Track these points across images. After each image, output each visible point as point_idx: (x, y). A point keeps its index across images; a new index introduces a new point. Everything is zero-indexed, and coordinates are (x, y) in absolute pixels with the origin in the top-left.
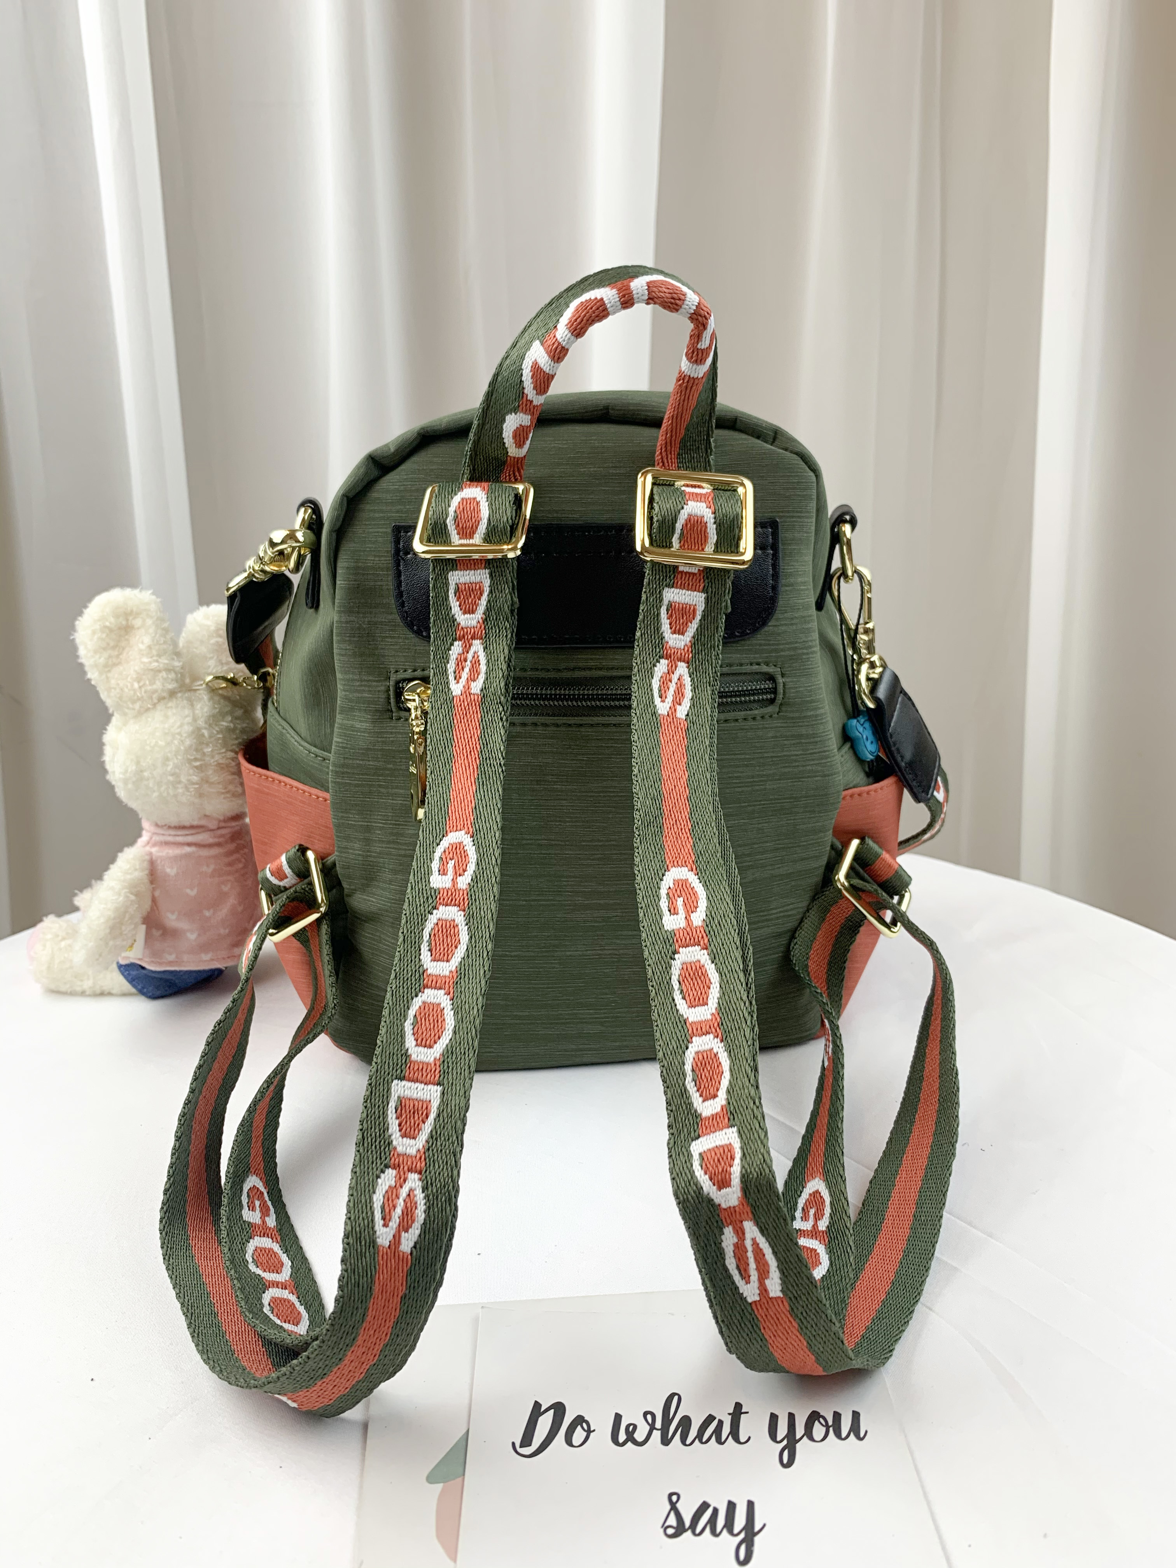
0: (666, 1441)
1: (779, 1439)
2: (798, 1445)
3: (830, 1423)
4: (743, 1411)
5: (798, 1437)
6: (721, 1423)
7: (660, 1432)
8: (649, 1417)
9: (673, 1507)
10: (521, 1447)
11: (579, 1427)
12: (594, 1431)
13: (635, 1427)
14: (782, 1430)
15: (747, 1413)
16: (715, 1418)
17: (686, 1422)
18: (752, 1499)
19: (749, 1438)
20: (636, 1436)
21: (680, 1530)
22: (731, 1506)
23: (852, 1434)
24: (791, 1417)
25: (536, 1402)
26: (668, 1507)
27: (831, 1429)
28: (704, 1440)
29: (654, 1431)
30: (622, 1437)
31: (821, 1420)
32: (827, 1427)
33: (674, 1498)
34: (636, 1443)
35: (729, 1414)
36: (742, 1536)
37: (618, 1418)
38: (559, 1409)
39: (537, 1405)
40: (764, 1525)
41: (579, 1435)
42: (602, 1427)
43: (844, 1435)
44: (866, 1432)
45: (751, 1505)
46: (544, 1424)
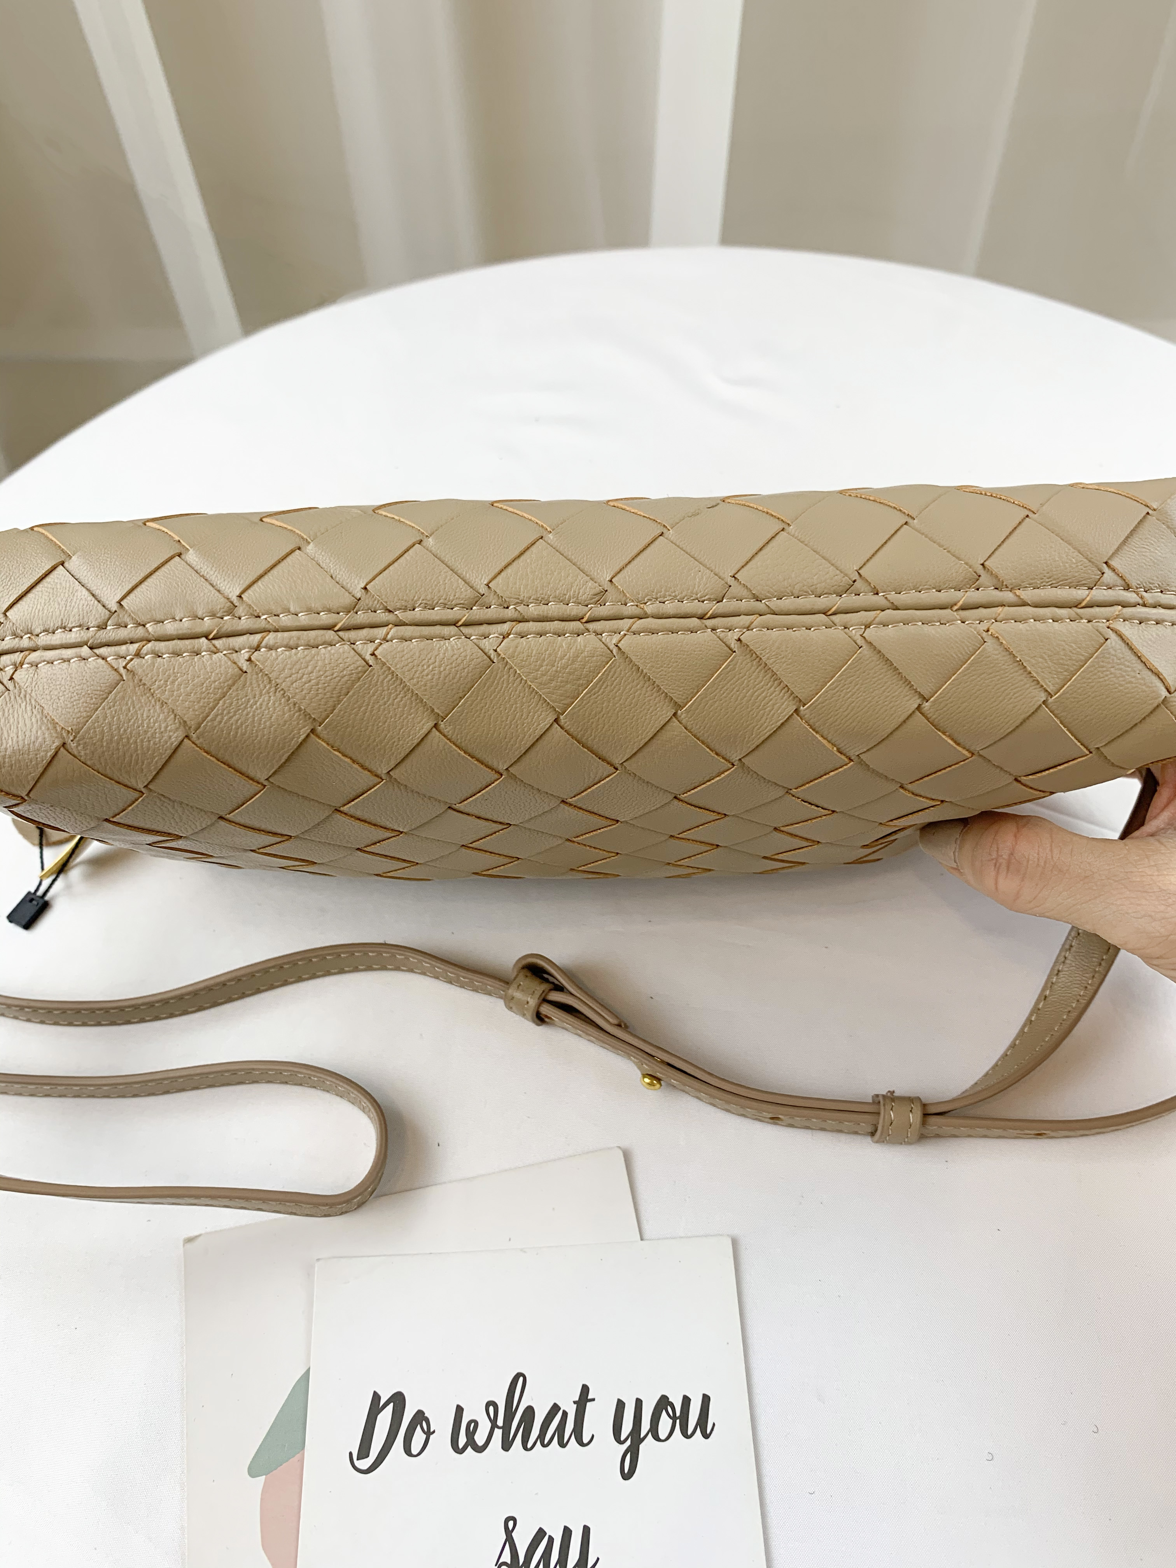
0: (507, 1445)
1: (622, 1438)
2: (642, 1446)
3: (678, 1414)
4: (589, 1397)
5: (642, 1436)
6: (565, 1414)
7: (501, 1430)
8: (491, 1409)
9: (509, 1536)
10: (359, 1458)
11: (419, 1427)
12: (434, 1432)
13: (476, 1424)
14: (627, 1427)
15: (593, 1400)
16: (560, 1409)
17: (529, 1415)
18: (589, 1522)
19: (593, 1436)
20: (476, 1437)
22: (567, 1533)
23: (698, 1429)
24: (639, 1403)
25: (375, 1393)
27: (678, 1421)
28: (546, 1442)
29: (496, 1430)
30: (462, 1440)
31: (670, 1411)
32: (674, 1418)
33: (511, 1524)
34: (476, 1447)
35: (575, 1402)
37: (459, 1410)
38: (398, 1400)
39: (376, 1397)
40: (598, 1559)
41: (419, 1437)
42: (442, 1426)
43: (689, 1432)
44: (714, 1424)
45: (586, 1530)
46: (384, 1419)
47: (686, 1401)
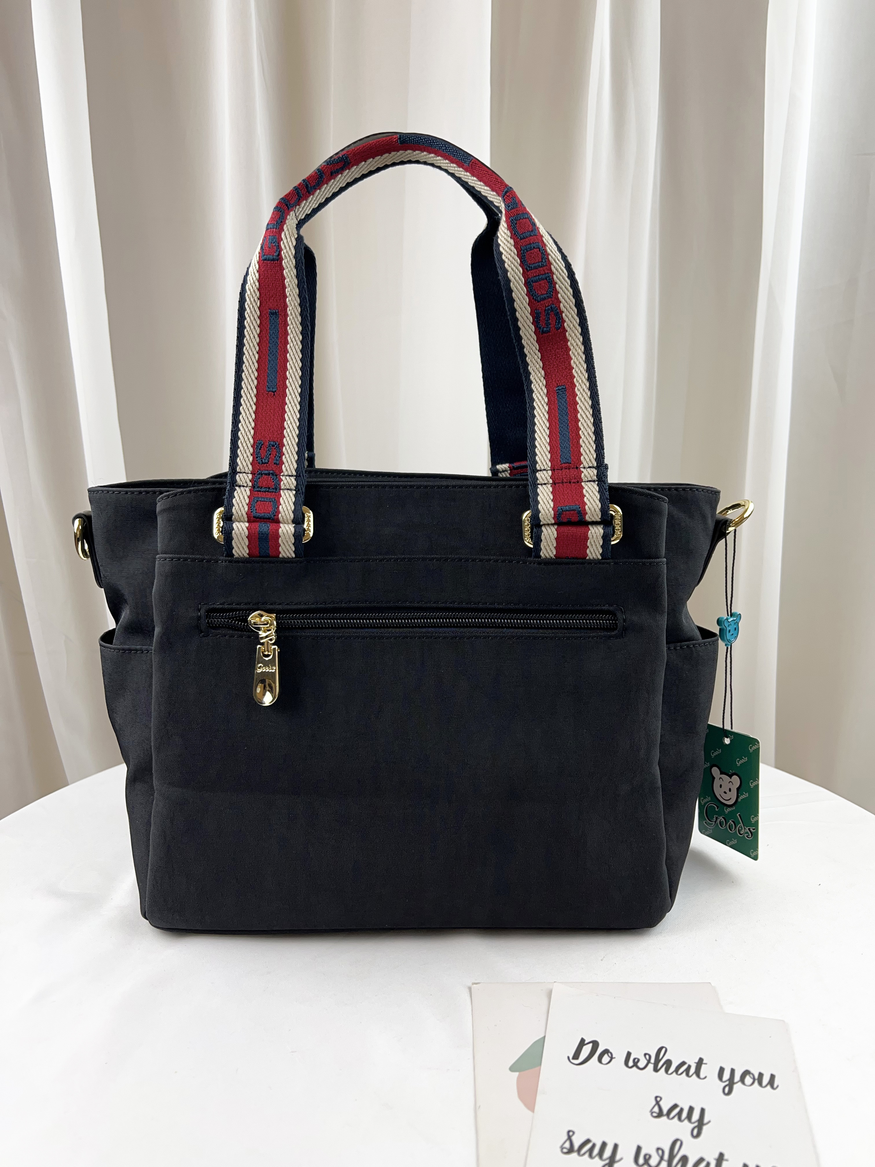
0: (656, 1070)
1: (724, 1081)
2: (735, 1086)
3: (756, 1076)
4: (704, 1062)
5: (735, 1082)
6: (689, 1067)
8: (647, 1057)
9: (657, 1103)
10: (574, 1058)
11: (606, 1055)
12: (615, 1058)
13: (639, 1060)
14: (726, 1076)
15: (706, 1064)
16: (686, 1063)
17: (669, 1063)
18: (704, 1107)
19: (706, 1077)
20: (639, 1064)
21: (660, 1114)
22: (691, 1109)
23: (769, 1086)
24: (733, 1071)
25: (582, 1038)
26: (654, 1103)
27: (756, 1081)
29: (650, 1064)
30: (631, 1063)
31: (751, 1076)
32: (754, 1079)
33: (658, 1099)
34: (638, 1068)
35: (695, 1063)
36: (696, 1124)
37: (629, 1054)
38: (595, 1044)
39: (583, 1040)
40: (709, 1122)
41: (606, 1058)
42: (620, 1058)
43: (763, 1086)
44: (778, 1086)
45: (703, 1111)
46: (586, 1050)
47: (761, 1075)
